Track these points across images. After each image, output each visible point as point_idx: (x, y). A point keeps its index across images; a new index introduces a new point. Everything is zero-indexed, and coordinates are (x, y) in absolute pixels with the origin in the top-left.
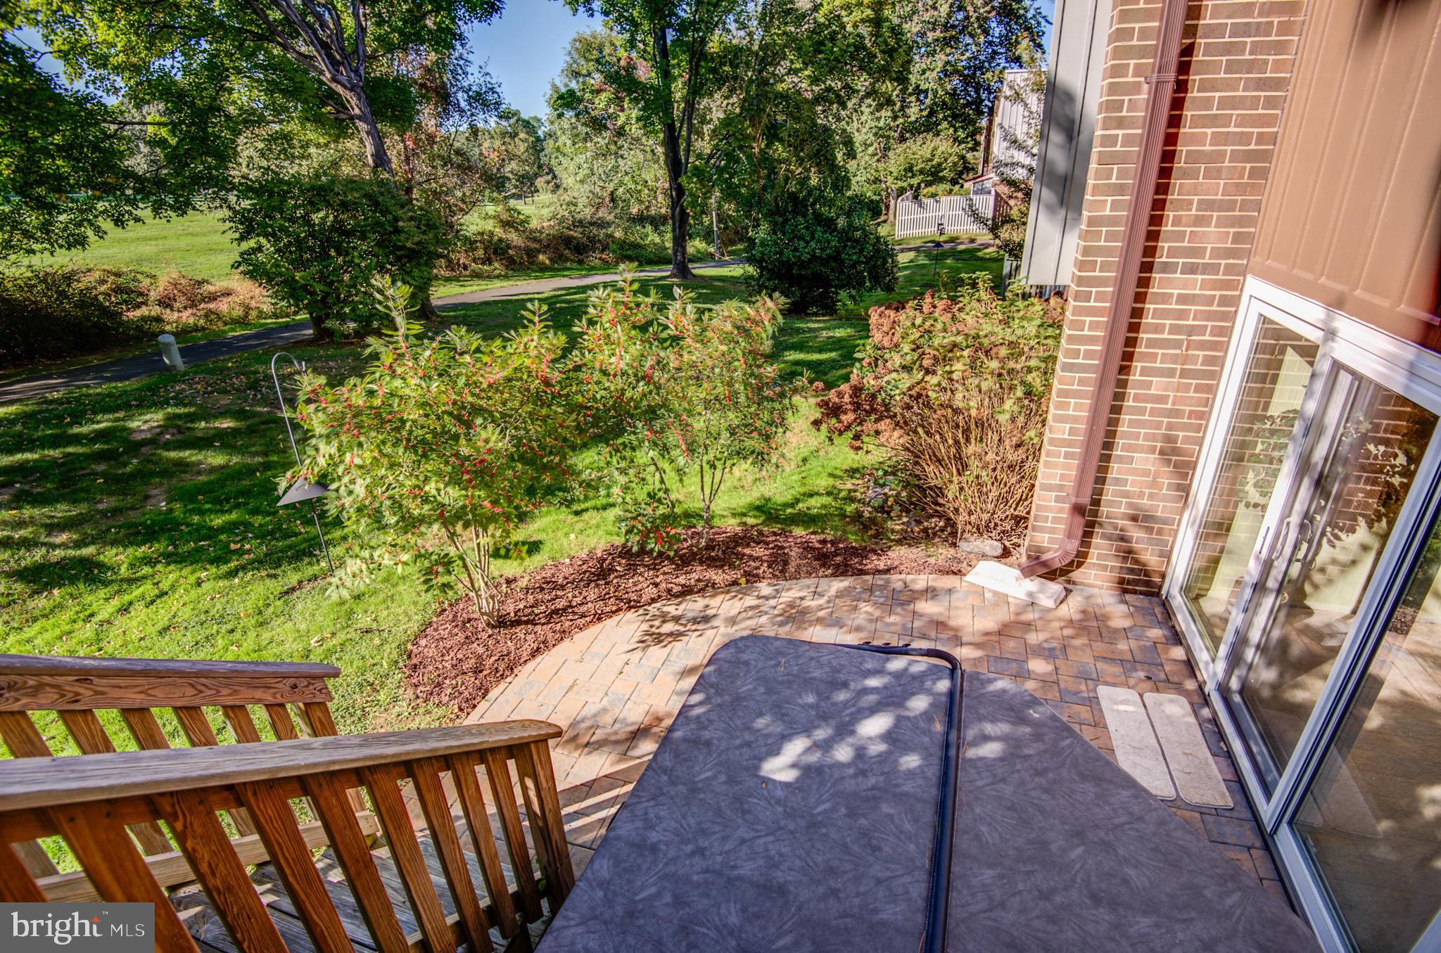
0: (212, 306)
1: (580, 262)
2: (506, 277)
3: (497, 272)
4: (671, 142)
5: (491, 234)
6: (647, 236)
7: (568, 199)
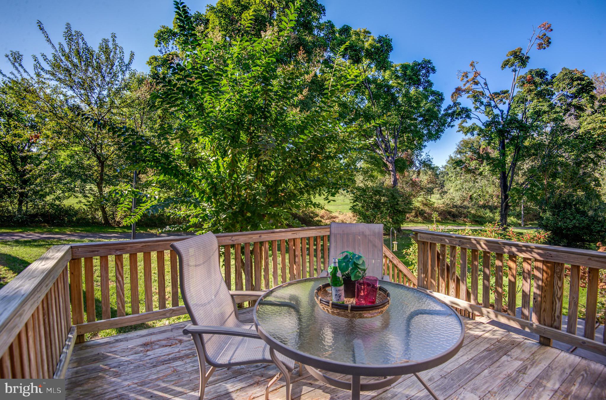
0: (334, 220)
1: (454, 221)
2: (423, 223)
3: (419, 221)
4: (504, 178)
5: (419, 208)
6: (486, 213)
7: (450, 197)
